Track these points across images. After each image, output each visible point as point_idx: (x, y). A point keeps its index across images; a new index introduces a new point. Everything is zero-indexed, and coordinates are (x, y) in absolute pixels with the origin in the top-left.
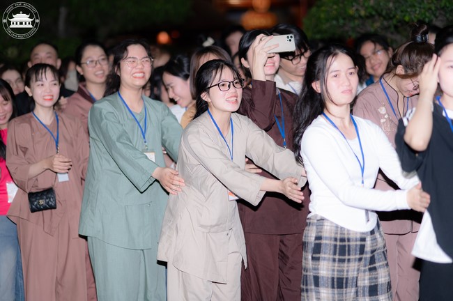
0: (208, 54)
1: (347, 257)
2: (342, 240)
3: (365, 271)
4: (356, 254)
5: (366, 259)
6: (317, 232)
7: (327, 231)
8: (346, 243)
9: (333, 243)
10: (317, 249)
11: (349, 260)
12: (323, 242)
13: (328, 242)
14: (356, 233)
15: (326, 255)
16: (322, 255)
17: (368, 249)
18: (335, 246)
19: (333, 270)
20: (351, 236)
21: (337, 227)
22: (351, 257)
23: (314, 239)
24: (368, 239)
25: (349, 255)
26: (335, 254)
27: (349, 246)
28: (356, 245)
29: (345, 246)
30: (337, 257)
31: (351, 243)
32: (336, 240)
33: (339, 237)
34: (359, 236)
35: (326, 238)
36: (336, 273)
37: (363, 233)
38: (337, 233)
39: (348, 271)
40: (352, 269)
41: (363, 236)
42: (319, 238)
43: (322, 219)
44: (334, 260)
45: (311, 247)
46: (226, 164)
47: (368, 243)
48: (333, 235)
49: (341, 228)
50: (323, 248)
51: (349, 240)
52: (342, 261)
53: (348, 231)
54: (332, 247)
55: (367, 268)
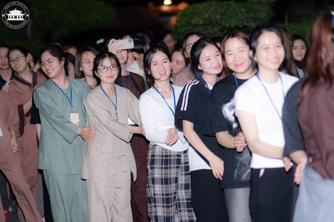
0: (87, 52)
1: (169, 166)
2: (166, 156)
3: (182, 175)
4: (174, 164)
5: (182, 167)
6: (152, 153)
7: (158, 152)
8: (169, 158)
9: (161, 158)
10: (153, 162)
11: (170, 168)
12: (156, 158)
13: (158, 158)
14: (175, 152)
15: (157, 165)
16: (155, 166)
17: (183, 161)
18: (162, 160)
19: (162, 174)
20: (171, 154)
21: (163, 149)
22: (172, 166)
23: (150, 157)
24: (182, 155)
25: (170, 164)
26: (162, 165)
27: (170, 159)
28: (175, 159)
29: (168, 159)
30: (164, 166)
31: (171, 158)
32: (162, 156)
33: (164, 154)
34: (176, 154)
35: (157, 156)
36: (163, 175)
37: (179, 152)
38: (163, 153)
39: (170, 174)
40: (173, 173)
41: (179, 154)
42: (153, 156)
43: (155, 145)
44: (162, 168)
45: (149, 162)
46: (109, 118)
47: (182, 158)
48: (161, 154)
49: (166, 149)
50: (155, 161)
51: (170, 156)
52: (166, 168)
53: (170, 151)
54: (161, 161)
55: (184, 173)
